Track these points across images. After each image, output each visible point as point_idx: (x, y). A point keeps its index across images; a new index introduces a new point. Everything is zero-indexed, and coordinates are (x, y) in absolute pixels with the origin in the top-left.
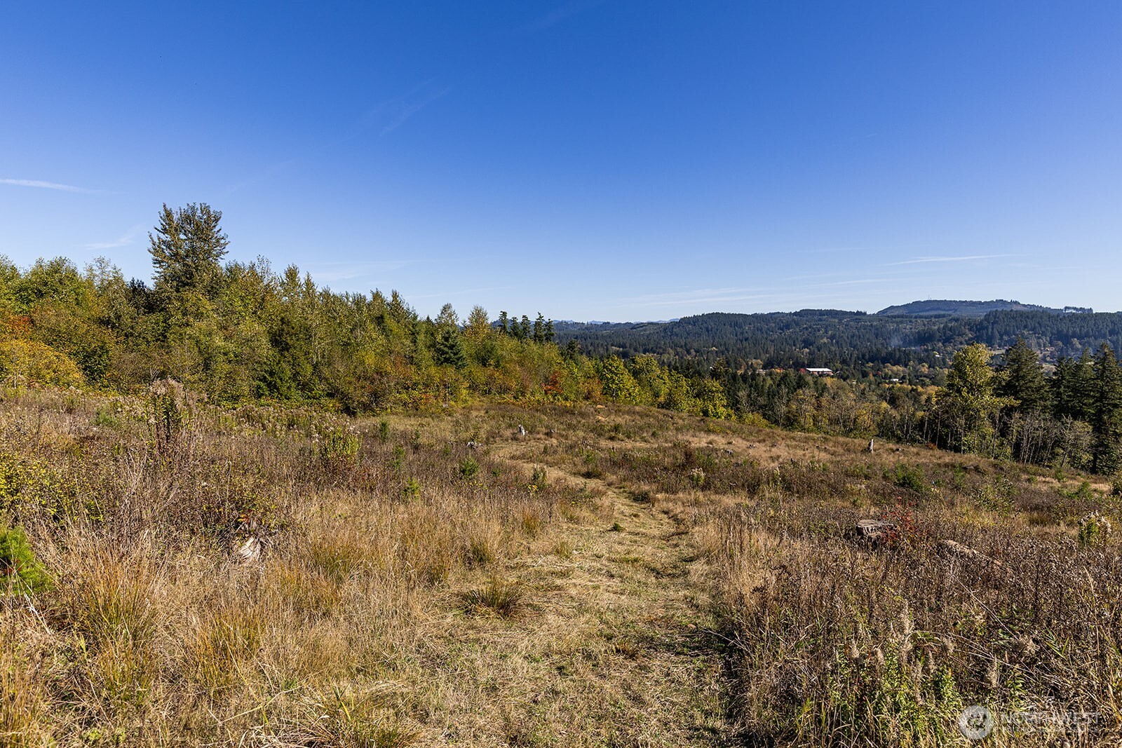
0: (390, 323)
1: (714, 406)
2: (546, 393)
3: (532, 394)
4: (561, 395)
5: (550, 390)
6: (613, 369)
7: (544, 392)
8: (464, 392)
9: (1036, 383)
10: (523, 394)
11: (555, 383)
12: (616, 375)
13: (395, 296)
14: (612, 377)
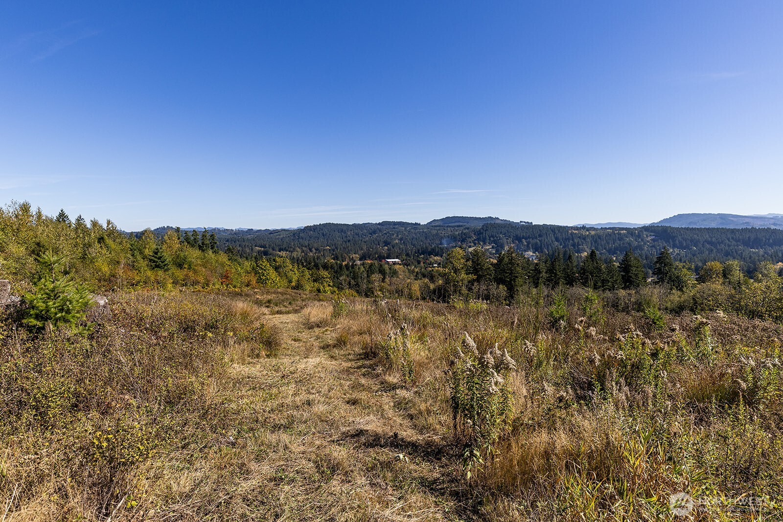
0: (109, 242)
1: (324, 286)
2: (222, 284)
3: (214, 284)
4: (231, 285)
5: (224, 282)
6: (263, 267)
7: (220, 283)
8: (170, 285)
9: (485, 267)
10: (208, 285)
11: (227, 277)
12: (265, 270)
13: (109, 222)
14: (262, 272)
